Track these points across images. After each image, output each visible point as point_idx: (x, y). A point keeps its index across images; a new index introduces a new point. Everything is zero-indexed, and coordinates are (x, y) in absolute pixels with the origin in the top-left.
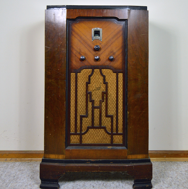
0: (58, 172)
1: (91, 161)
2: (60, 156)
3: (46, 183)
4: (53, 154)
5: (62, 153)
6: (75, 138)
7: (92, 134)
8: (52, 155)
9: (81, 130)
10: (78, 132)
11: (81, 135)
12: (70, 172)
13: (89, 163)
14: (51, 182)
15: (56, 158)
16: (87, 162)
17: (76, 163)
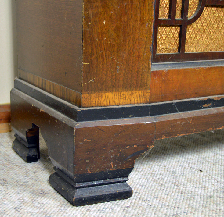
0: (135, 146)
1: (213, 100)
2: (133, 96)
3: (84, 187)
4: (112, 91)
5: (140, 85)
6: (167, 36)
7: (208, 24)
8: (108, 94)
9: (184, 11)
10: (178, 17)
11: (183, 25)
12: (168, 138)
13: (209, 107)
14: (108, 181)
15: (122, 102)
16: (204, 106)
17: (181, 111)
